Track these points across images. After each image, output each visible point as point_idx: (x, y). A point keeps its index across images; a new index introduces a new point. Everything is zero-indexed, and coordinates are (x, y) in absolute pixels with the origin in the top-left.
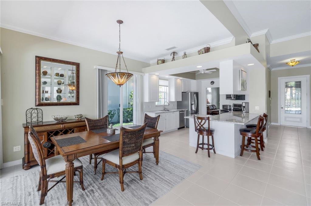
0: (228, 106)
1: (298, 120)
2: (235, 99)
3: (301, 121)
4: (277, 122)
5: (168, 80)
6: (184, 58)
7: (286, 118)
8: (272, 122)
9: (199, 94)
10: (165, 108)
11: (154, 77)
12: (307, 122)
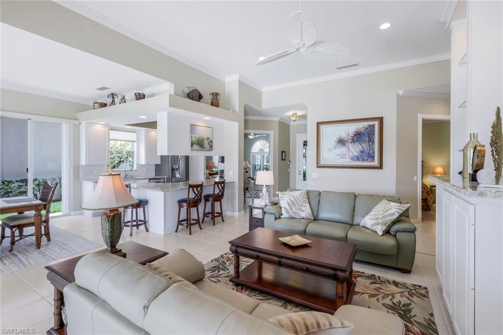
5: (135, 132)
6: (120, 103)
10: (126, 175)
11: (99, 128)
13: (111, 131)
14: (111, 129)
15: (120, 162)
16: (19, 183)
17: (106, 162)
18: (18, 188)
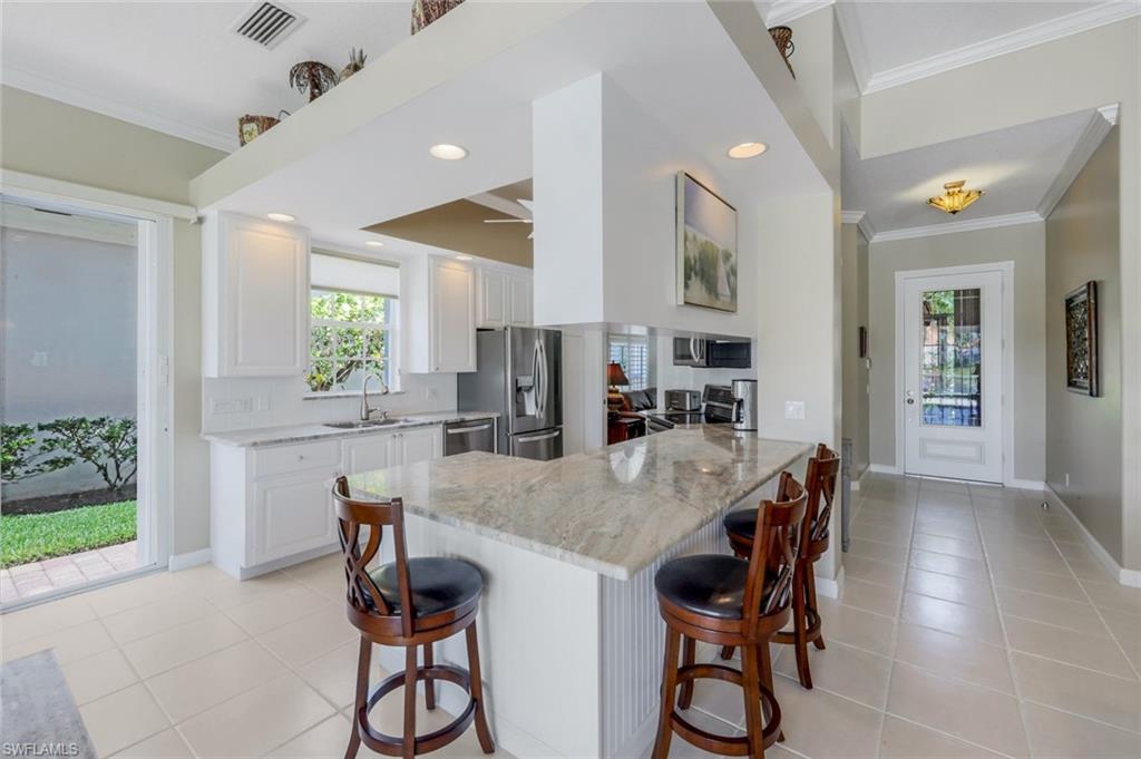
0: (688, 395)
1: (972, 452)
2: (703, 362)
3: (981, 459)
4: (893, 463)
5: (396, 266)
7: (923, 441)
8: (875, 463)
9: (563, 338)
10: (368, 412)
12: (1003, 459)
13: (315, 258)
14: (315, 251)
15: (349, 366)
16: (49, 434)
17: (298, 365)
18: (44, 448)
